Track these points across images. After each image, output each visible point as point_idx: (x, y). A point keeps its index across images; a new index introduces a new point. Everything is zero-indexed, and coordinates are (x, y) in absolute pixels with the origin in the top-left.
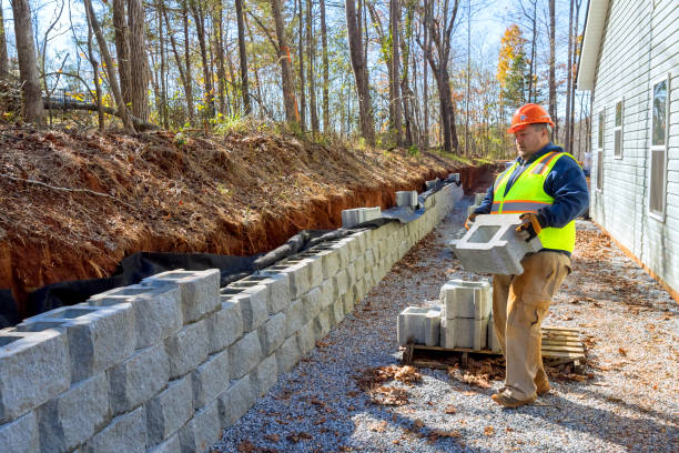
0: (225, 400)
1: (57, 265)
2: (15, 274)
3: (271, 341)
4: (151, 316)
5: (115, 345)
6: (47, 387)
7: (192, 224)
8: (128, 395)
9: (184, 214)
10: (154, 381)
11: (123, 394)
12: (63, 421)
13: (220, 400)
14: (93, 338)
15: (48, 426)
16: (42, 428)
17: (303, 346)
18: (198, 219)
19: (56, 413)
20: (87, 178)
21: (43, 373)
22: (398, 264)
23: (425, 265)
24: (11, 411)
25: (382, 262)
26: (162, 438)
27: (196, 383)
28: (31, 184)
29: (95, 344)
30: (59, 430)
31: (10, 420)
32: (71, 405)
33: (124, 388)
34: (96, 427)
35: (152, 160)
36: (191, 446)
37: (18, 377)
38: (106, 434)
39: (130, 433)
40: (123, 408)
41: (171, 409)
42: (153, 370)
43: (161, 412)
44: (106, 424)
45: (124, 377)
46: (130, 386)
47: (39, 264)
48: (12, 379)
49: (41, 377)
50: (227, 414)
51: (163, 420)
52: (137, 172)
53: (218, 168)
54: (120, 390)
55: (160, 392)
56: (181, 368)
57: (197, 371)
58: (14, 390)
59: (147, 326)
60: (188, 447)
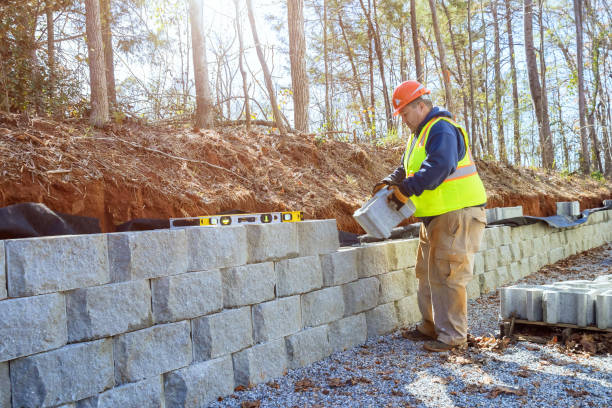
0: (294, 341)
1: (147, 208)
2: (106, 209)
3: (358, 300)
4: (205, 244)
5: (159, 259)
6: (75, 277)
7: (304, 200)
8: (170, 306)
9: (299, 192)
10: (202, 300)
11: (166, 305)
12: (91, 311)
13: (287, 341)
14: (131, 247)
15: (77, 312)
16: (70, 312)
17: (405, 316)
18: (312, 196)
19: (84, 302)
20: (207, 154)
21: (72, 263)
22: (548, 266)
23: (578, 269)
24: (32, 286)
25: (525, 261)
26: (209, 356)
27: (258, 317)
28: (151, 152)
29: (132, 253)
30: (87, 318)
31: (32, 294)
32: (101, 299)
33: (167, 300)
34: (131, 326)
35: (287, 153)
36: (245, 372)
37: (44, 261)
38: (141, 334)
39: (171, 342)
40: (166, 318)
41: (222, 331)
42: (202, 292)
43: (208, 331)
44: (143, 327)
45: (167, 289)
46: (174, 299)
47: (128, 203)
48: (37, 260)
49: (69, 266)
50: (296, 355)
51: (211, 339)
52: (264, 158)
53: (355, 165)
54: (163, 301)
55: (209, 314)
56: (239, 299)
57: (260, 307)
58: (37, 269)
59: (200, 253)
60: (242, 373)
